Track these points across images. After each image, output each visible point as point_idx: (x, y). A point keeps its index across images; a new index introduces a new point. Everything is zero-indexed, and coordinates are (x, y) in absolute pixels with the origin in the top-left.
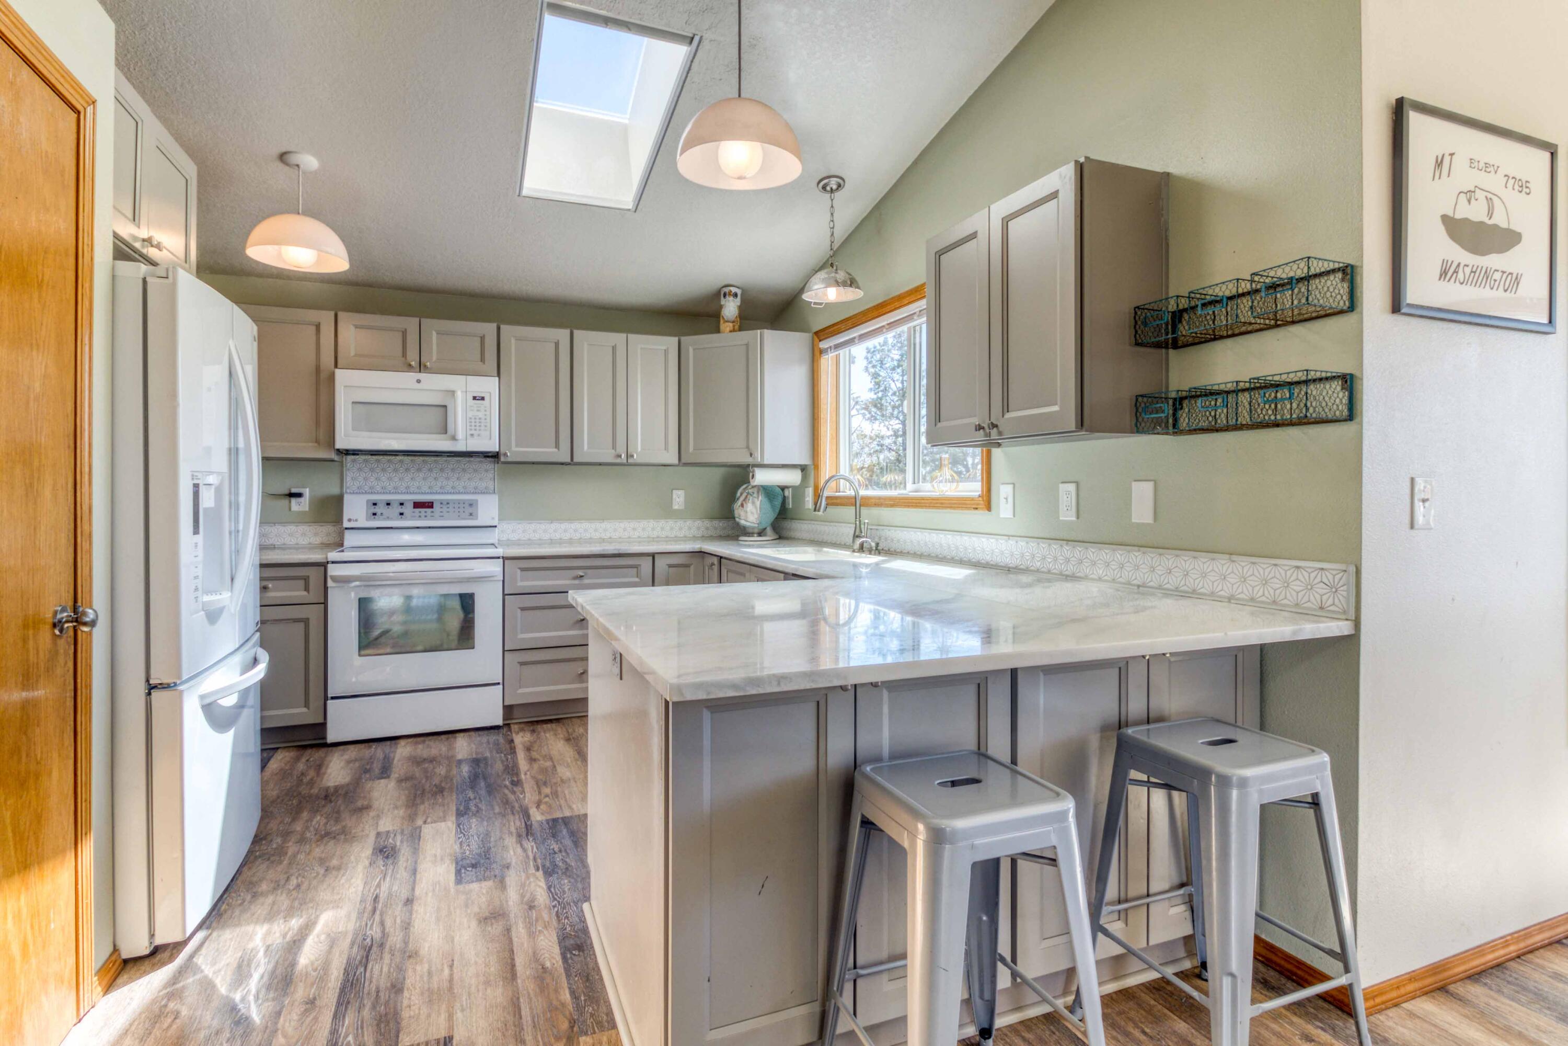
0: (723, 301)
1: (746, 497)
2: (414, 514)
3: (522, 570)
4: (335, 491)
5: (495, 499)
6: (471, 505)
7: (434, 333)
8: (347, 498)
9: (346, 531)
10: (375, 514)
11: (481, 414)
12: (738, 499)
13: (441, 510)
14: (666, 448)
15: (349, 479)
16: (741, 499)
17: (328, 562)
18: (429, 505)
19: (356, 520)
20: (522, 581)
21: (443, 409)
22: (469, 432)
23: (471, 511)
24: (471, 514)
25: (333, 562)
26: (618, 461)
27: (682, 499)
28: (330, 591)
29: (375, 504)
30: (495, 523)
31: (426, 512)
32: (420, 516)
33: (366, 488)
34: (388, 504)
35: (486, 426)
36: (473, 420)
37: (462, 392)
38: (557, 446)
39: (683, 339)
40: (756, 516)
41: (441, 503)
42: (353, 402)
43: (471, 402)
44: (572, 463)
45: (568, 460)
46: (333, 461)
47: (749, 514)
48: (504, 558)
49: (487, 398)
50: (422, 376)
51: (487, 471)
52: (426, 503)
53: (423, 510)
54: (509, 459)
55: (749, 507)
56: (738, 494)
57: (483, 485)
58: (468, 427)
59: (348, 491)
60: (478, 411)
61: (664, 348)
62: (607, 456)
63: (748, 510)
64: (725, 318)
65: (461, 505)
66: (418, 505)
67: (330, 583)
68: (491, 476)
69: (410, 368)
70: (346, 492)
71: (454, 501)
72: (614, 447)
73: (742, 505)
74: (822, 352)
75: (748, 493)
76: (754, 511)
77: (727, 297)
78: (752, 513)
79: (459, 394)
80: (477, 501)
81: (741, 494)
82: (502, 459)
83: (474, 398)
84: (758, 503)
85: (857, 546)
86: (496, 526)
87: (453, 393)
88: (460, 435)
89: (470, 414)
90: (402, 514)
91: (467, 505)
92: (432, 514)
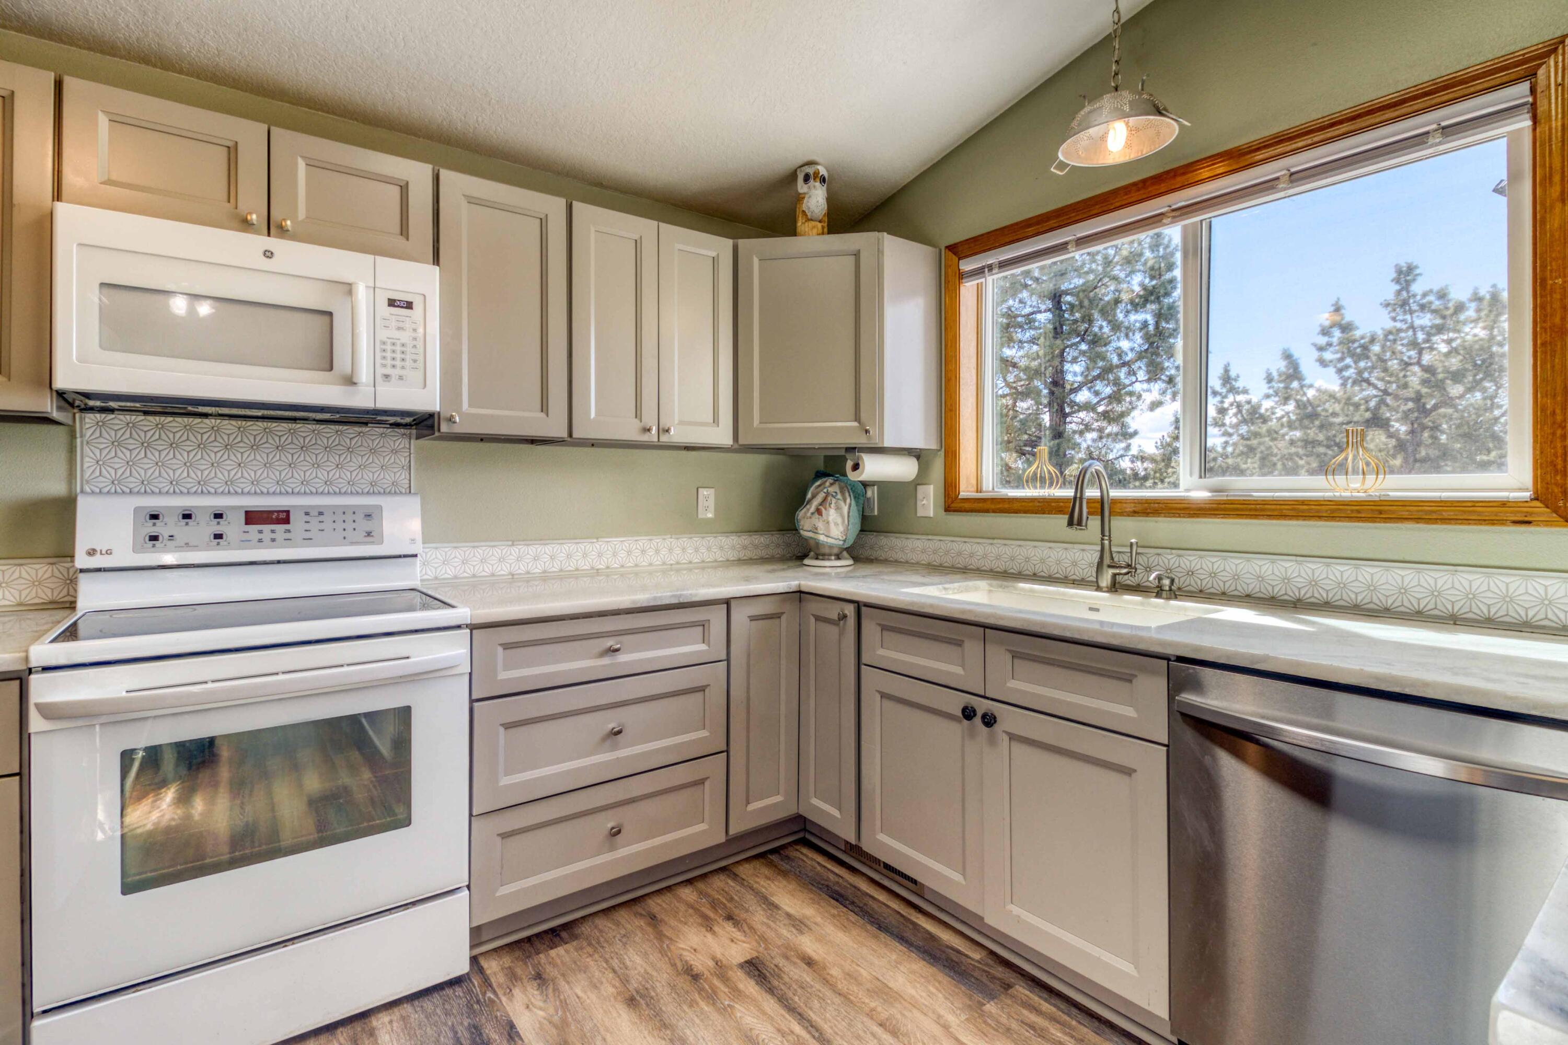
0: (801, 187)
1: (825, 499)
2: (246, 537)
3: (507, 646)
4: (56, 487)
5: (414, 503)
6: (368, 516)
7: (301, 164)
8: (82, 503)
9: (82, 576)
10: (154, 538)
11: (405, 337)
12: (810, 501)
13: (307, 526)
14: (716, 420)
15: (88, 462)
16: (815, 503)
17: (30, 671)
18: (283, 517)
19: (109, 552)
20: (506, 668)
21: (326, 319)
22: (380, 371)
23: (368, 529)
24: (369, 534)
25: (46, 669)
26: (645, 438)
27: (711, 503)
28: (36, 745)
29: (154, 517)
30: (417, 548)
31: (273, 531)
32: (260, 541)
33: (133, 483)
34: (187, 516)
35: (415, 361)
36: (389, 347)
37: (367, 287)
38: (544, 407)
39: (741, 242)
40: (841, 528)
41: (307, 514)
42: (103, 285)
43: (384, 309)
44: (570, 441)
45: (564, 434)
46: (45, 420)
47: (832, 525)
48: (473, 627)
49: (418, 306)
50: (273, 243)
51: (395, 452)
52: (272, 512)
53: (267, 528)
54: (458, 429)
55: (832, 514)
56: (809, 496)
57: (387, 478)
58: (379, 361)
59: (87, 488)
60: (399, 328)
61: (714, 254)
62: (629, 431)
63: (831, 519)
64: (809, 214)
65: (349, 517)
66: (252, 517)
67: (36, 723)
68: (404, 461)
69: (245, 225)
70: (82, 491)
71: (334, 510)
72: (638, 414)
73: (819, 512)
74: (961, 276)
75: (828, 494)
76: (839, 521)
77: (812, 182)
78: (836, 524)
79: (362, 293)
80: (380, 508)
81: (814, 497)
82: (444, 428)
83: (392, 303)
84: (845, 509)
85: (1106, 581)
86: (416, 556)
87: (348, 289)
88: (364, 375)
89: (382, 335)
90: (218, 536)
91: (359, 517)
92: (288, 535)
